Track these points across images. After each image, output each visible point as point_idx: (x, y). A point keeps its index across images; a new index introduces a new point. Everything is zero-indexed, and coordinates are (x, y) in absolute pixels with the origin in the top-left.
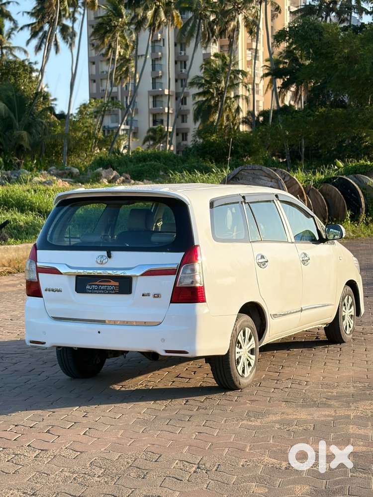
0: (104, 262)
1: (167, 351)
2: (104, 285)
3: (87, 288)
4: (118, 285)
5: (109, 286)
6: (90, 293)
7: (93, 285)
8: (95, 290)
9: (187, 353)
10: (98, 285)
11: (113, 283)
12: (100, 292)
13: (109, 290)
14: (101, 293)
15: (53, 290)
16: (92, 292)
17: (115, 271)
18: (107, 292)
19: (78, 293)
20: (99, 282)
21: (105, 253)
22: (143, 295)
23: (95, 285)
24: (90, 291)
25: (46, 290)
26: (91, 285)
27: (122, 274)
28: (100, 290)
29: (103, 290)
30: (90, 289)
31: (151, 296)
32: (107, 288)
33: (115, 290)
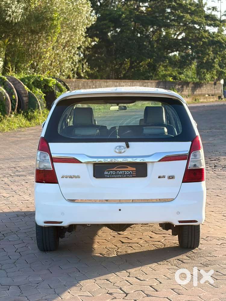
0: (123, 151)
1: (180, 222)
2: (121, 171)
3: (105, 173)
4: (135, 170)
5: (127, 171)
6: (108, 178)
7: (111, 171)
8: (113, 175)
9: (196, 222)
10: (116, 171)
11: (130, 168)
12: (118, 176)
13: (127, 174)
14: (120, 177)
15: (71, 177)
16: (111, 176)
17: (134, 159)
18: (125, 176)
19: (96, 178)
20: (116, 168)
21: (123, 144)
22: (159, 177)
23: (113, 171)
24: (108, 176)
25: (63, 177)
26: (109, 171)
27: (142, 161)
28: (118, 174)
29: (121, 174)
30: (108, 175)
31: (166, 177)
32: (124, 173)
33: (132, 174)
